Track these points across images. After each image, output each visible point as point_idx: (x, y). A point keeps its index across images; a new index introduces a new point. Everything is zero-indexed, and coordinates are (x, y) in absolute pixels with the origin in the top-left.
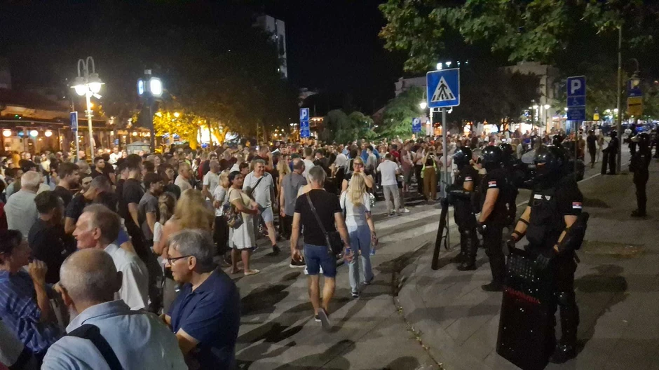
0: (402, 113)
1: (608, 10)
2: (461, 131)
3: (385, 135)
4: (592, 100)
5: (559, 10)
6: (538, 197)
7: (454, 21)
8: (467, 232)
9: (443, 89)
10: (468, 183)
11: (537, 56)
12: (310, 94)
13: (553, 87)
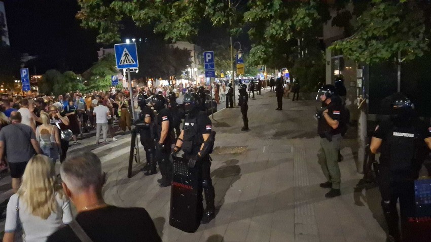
0: (104, 72)
1: (218, 11)
2: (146, 84)
3: (93, 88)
4: (219, 66)
5: (191, 9)
6: (187, 124)
7: (127, 11)
8: (149, 150)
9: (126, 56)
10: (147, 119)
11: (182, 38)
12: (30, 58)
13: (198, 57)
